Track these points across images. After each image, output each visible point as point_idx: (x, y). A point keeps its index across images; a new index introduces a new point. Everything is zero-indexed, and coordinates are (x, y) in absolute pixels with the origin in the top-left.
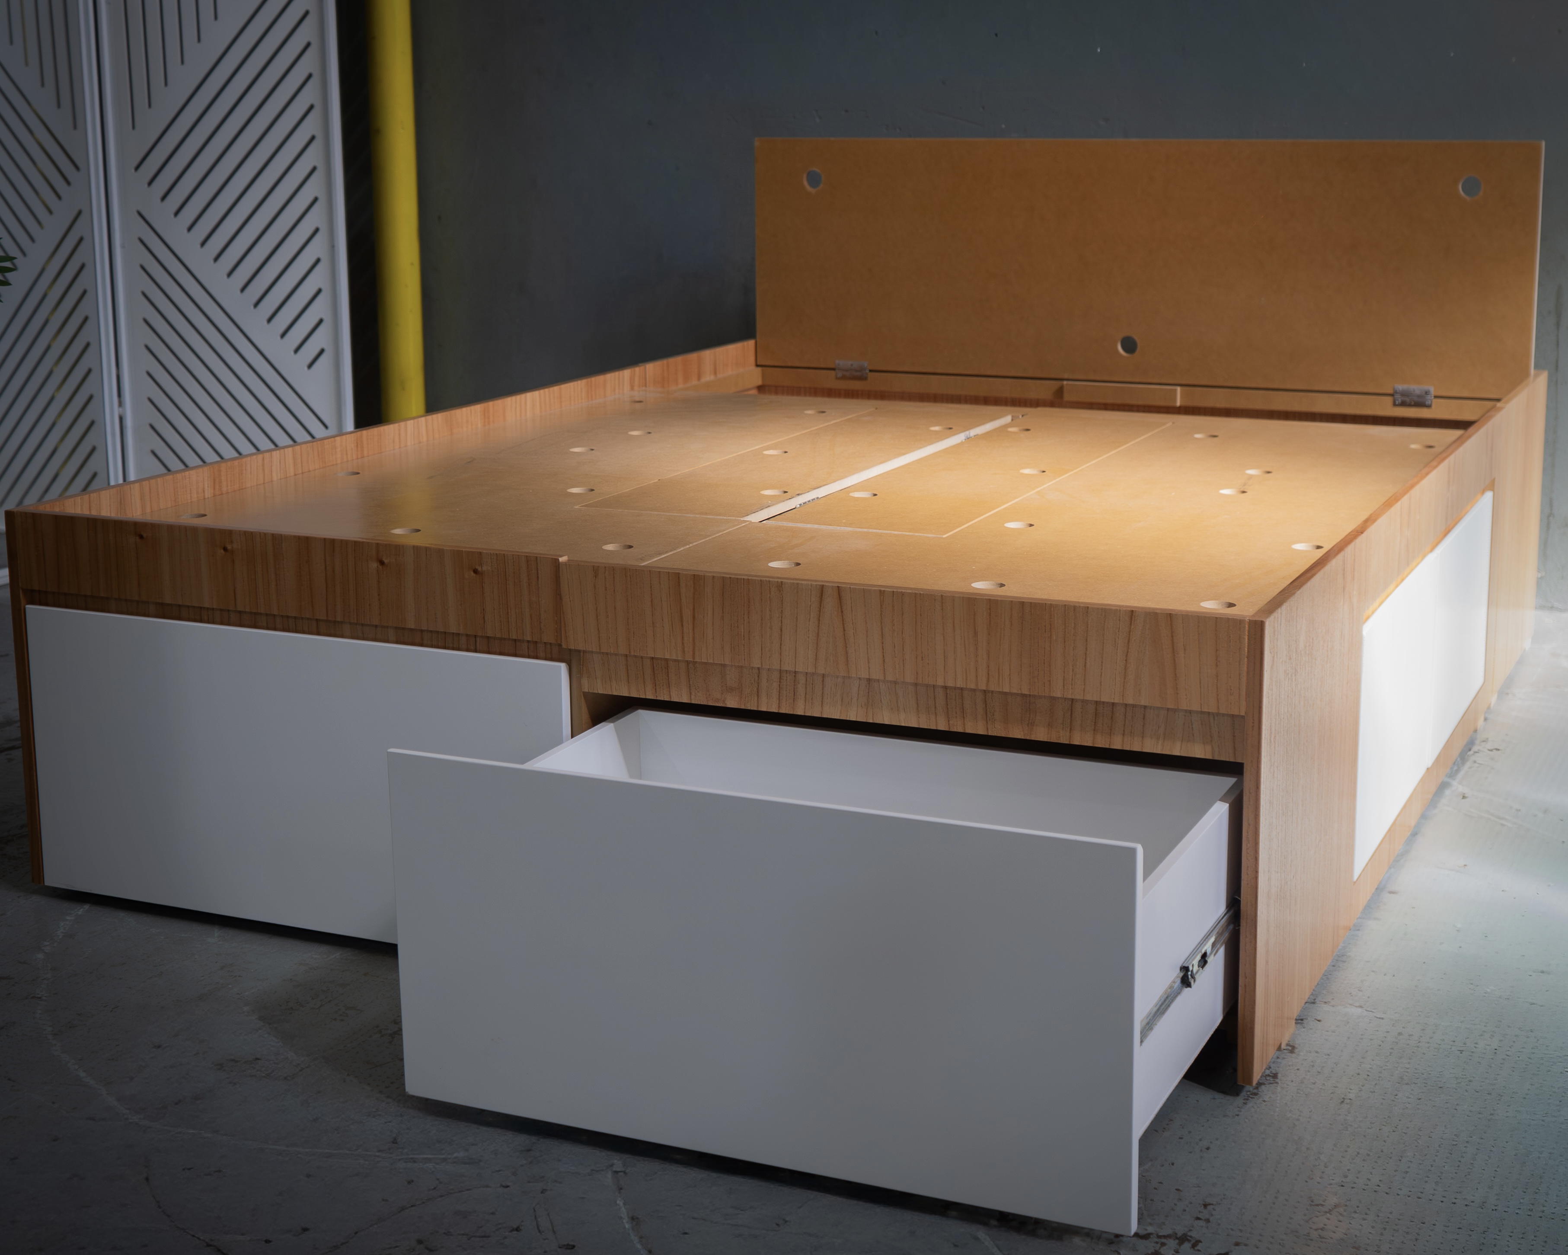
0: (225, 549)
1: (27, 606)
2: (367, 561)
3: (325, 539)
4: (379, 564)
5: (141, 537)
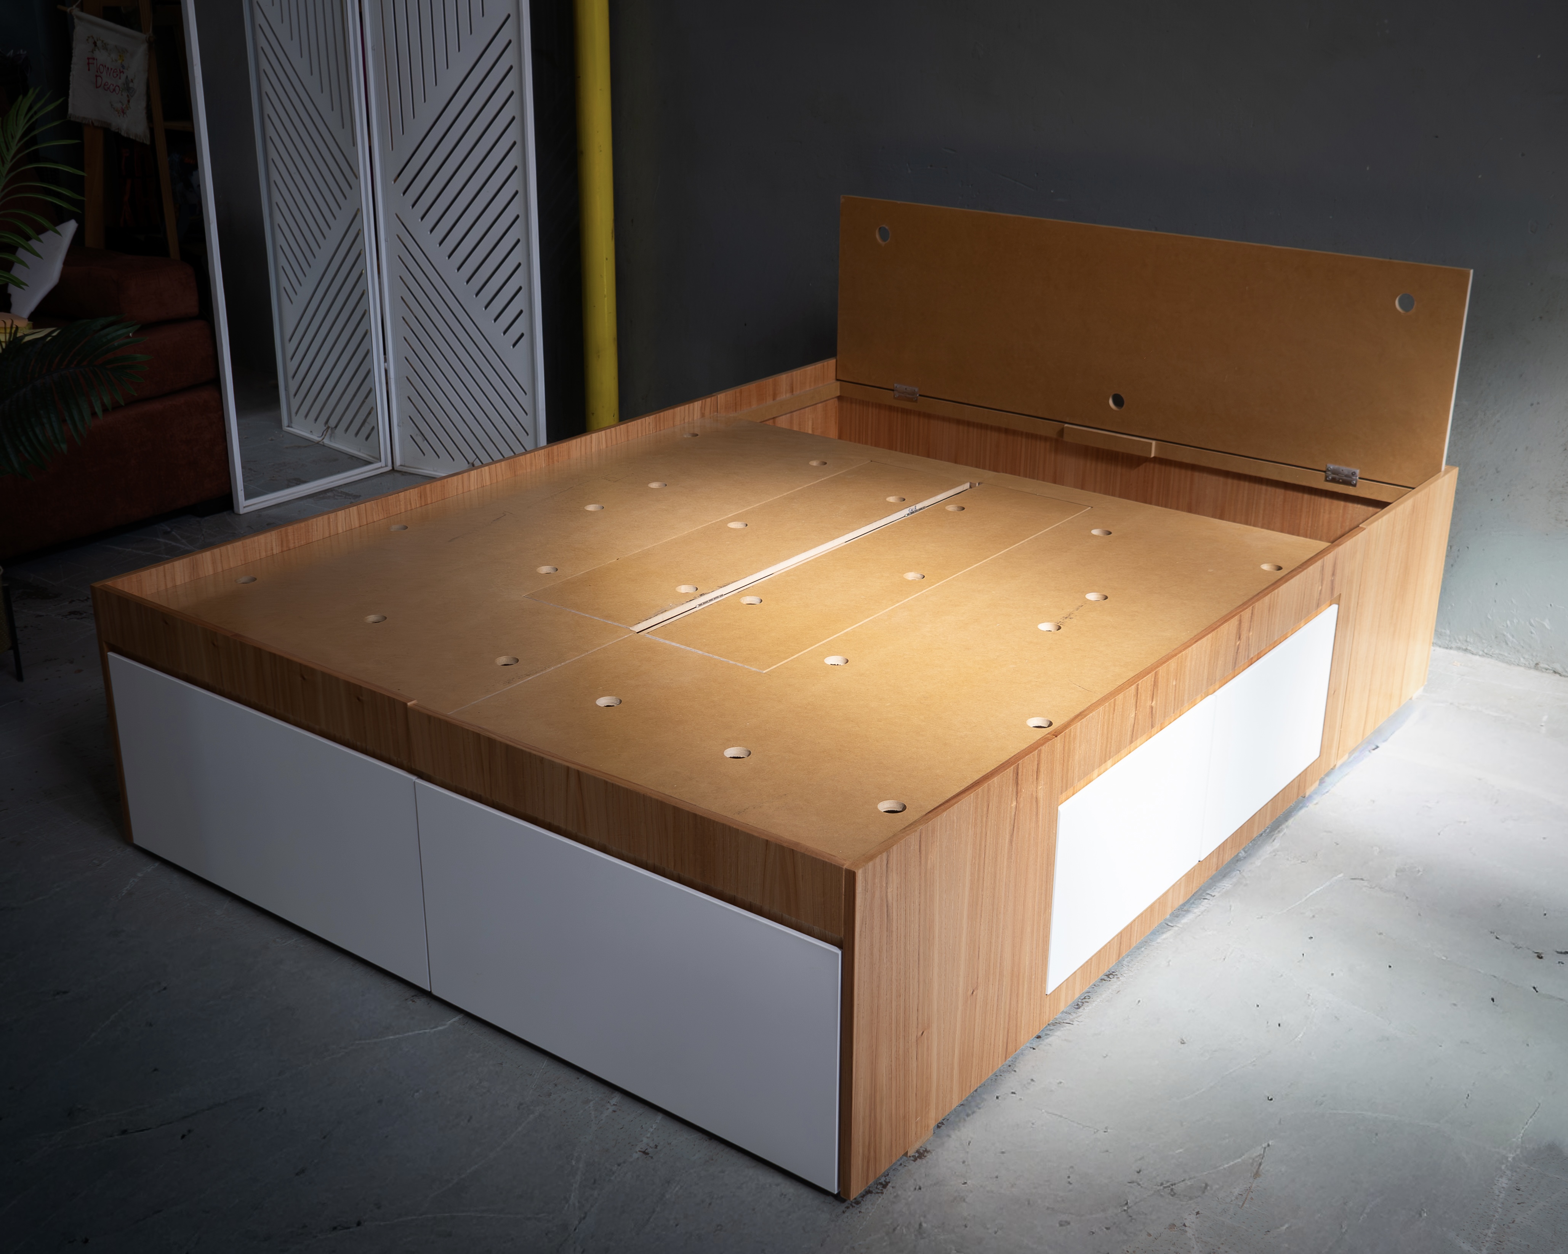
1: (108, 653)
2: (295, 675)
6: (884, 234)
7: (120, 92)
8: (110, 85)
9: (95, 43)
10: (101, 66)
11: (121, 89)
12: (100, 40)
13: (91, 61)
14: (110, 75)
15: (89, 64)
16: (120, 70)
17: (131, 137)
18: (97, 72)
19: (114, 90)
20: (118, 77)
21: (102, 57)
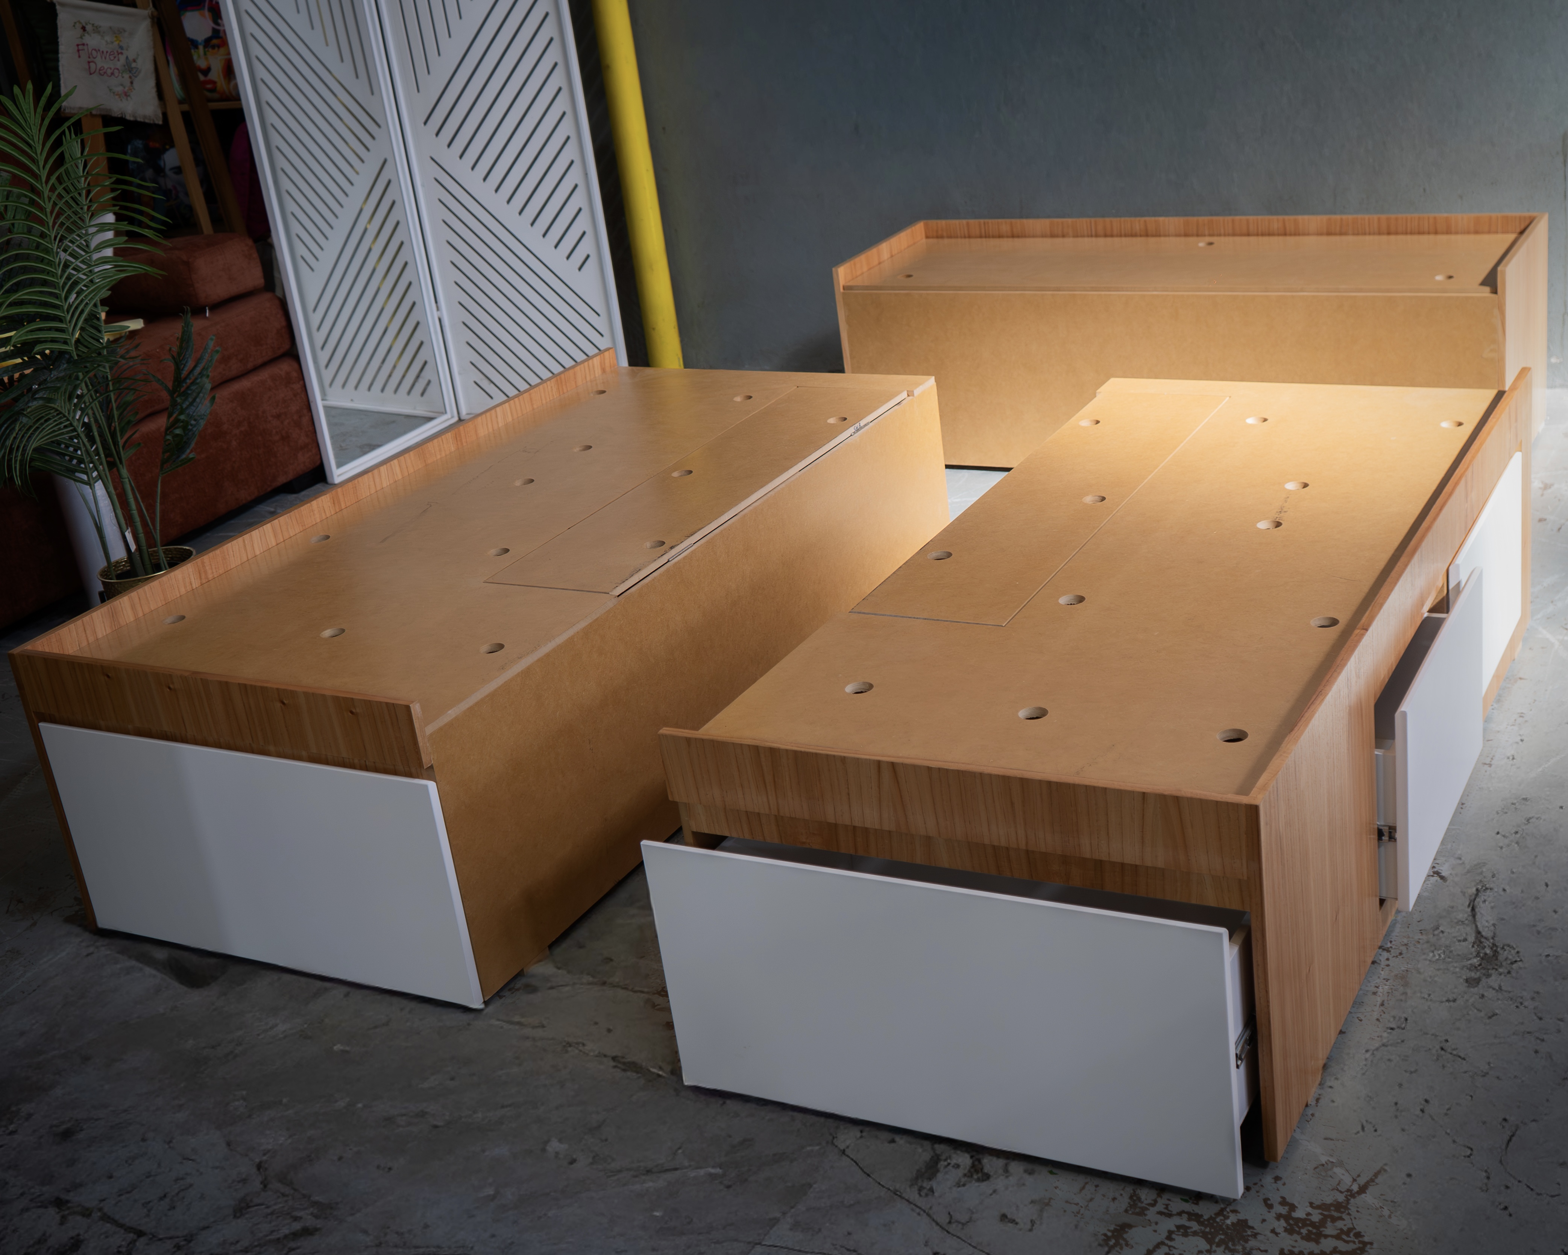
0: (169, 688)
2: (273, 701)
4: (281, 704)
5: (108, 676)
7: (120, 74)
8: (107, 69)
9: (84, 29)
10: (93, 51)
11: (121, 72)
12: (90, 23)
13: (80, 47)
14: (105, 58)
15: (78, 51)
16: (117, 52)
17: (139, 119)
18: (89, 57)
19: (112, 74)
20: (116, 59)
21: (93, 41)
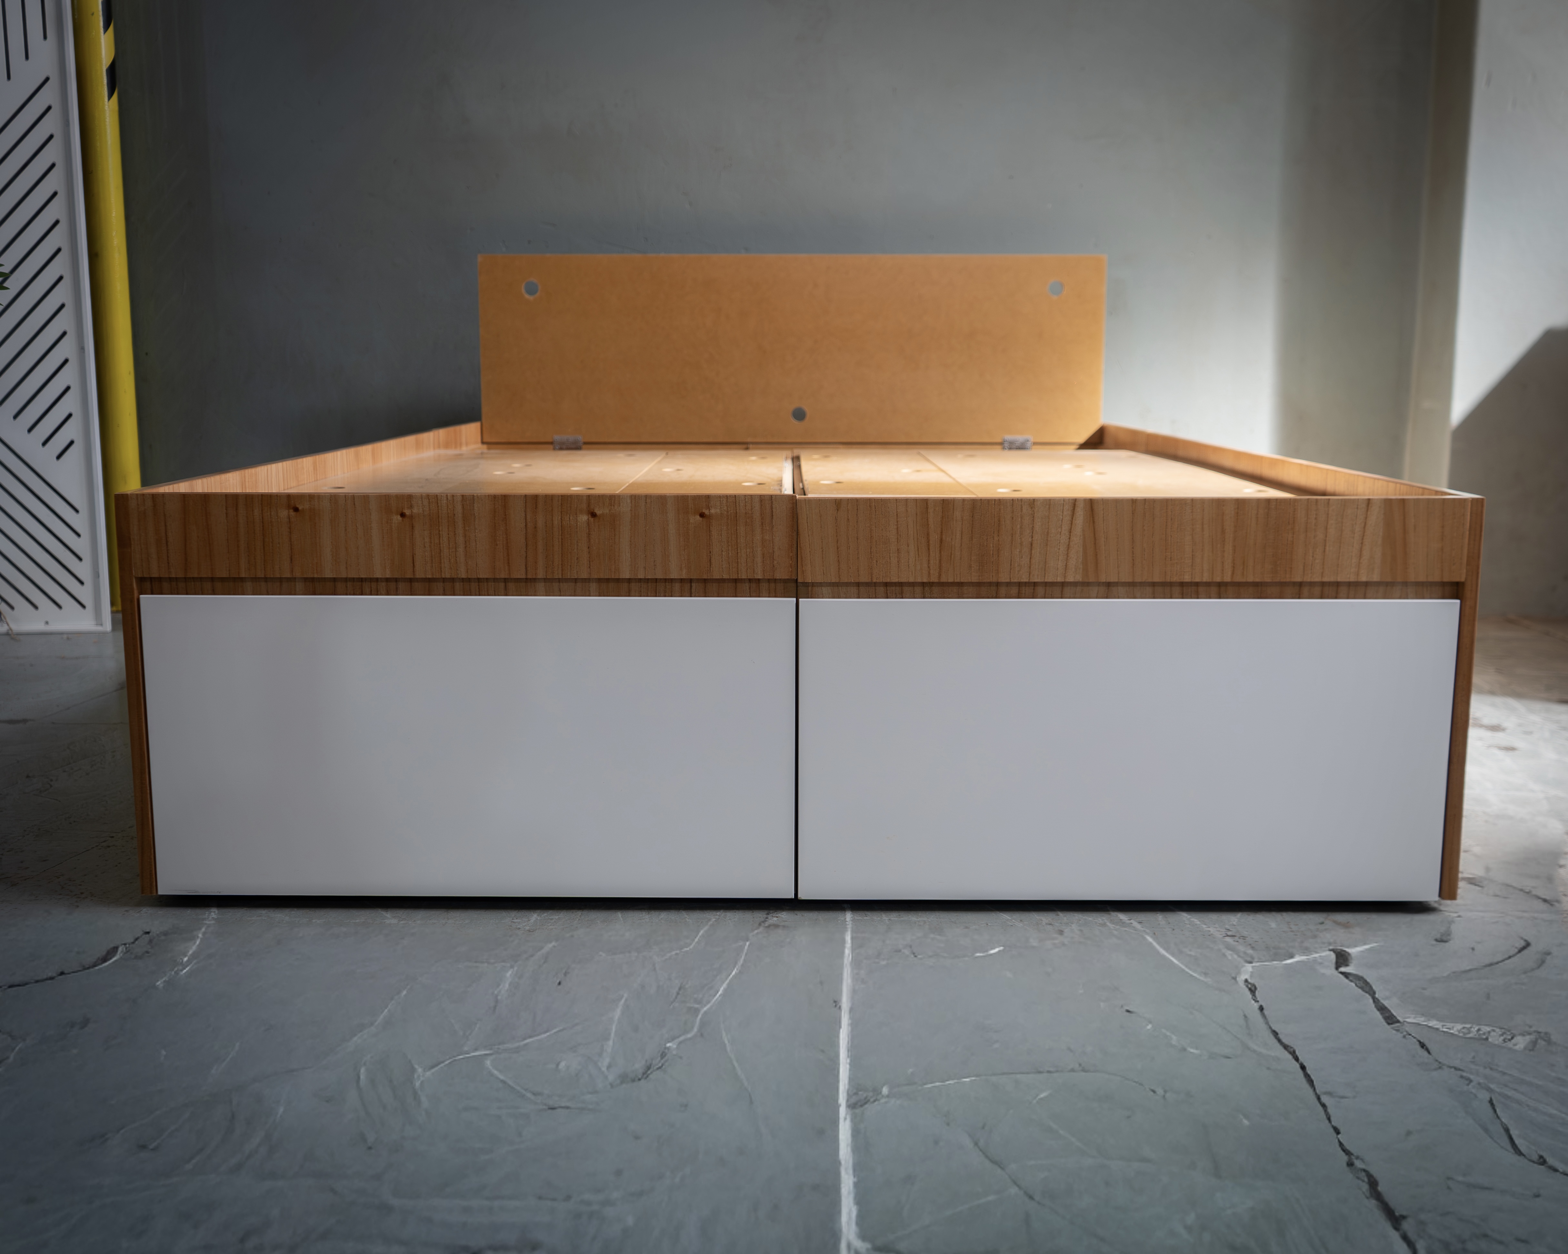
0: (403, 515)
1: (141, 596)
2: (576, 514)
3: (526, 496)
4: (590, 516)
5: (296, 510)
6: (532, 290)
